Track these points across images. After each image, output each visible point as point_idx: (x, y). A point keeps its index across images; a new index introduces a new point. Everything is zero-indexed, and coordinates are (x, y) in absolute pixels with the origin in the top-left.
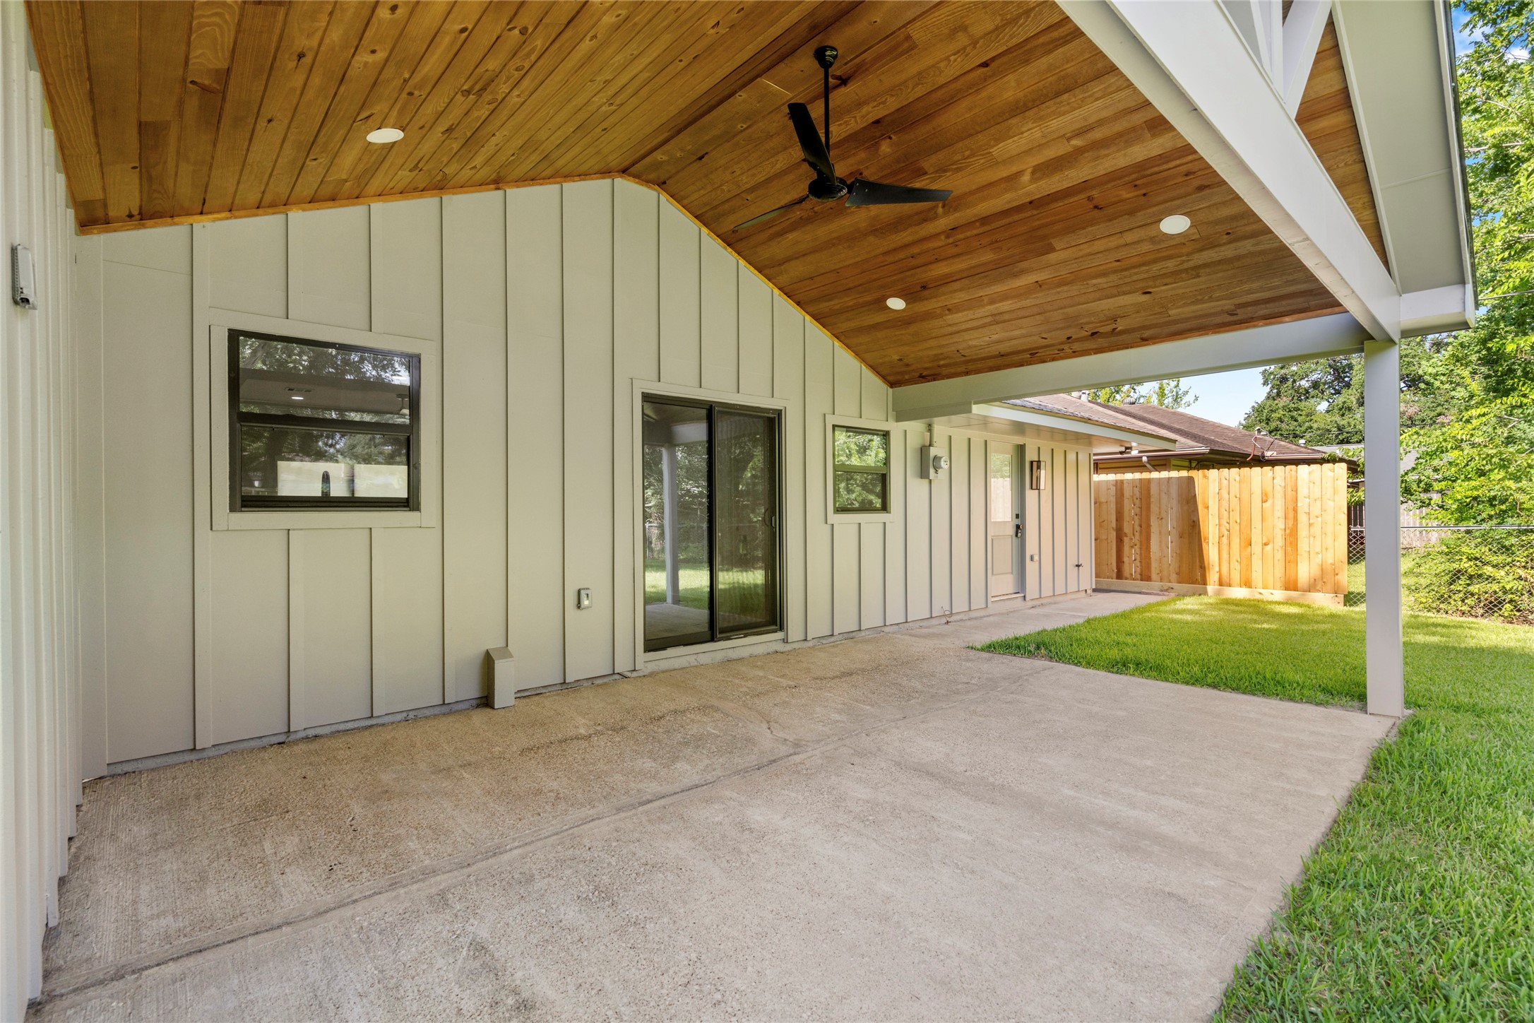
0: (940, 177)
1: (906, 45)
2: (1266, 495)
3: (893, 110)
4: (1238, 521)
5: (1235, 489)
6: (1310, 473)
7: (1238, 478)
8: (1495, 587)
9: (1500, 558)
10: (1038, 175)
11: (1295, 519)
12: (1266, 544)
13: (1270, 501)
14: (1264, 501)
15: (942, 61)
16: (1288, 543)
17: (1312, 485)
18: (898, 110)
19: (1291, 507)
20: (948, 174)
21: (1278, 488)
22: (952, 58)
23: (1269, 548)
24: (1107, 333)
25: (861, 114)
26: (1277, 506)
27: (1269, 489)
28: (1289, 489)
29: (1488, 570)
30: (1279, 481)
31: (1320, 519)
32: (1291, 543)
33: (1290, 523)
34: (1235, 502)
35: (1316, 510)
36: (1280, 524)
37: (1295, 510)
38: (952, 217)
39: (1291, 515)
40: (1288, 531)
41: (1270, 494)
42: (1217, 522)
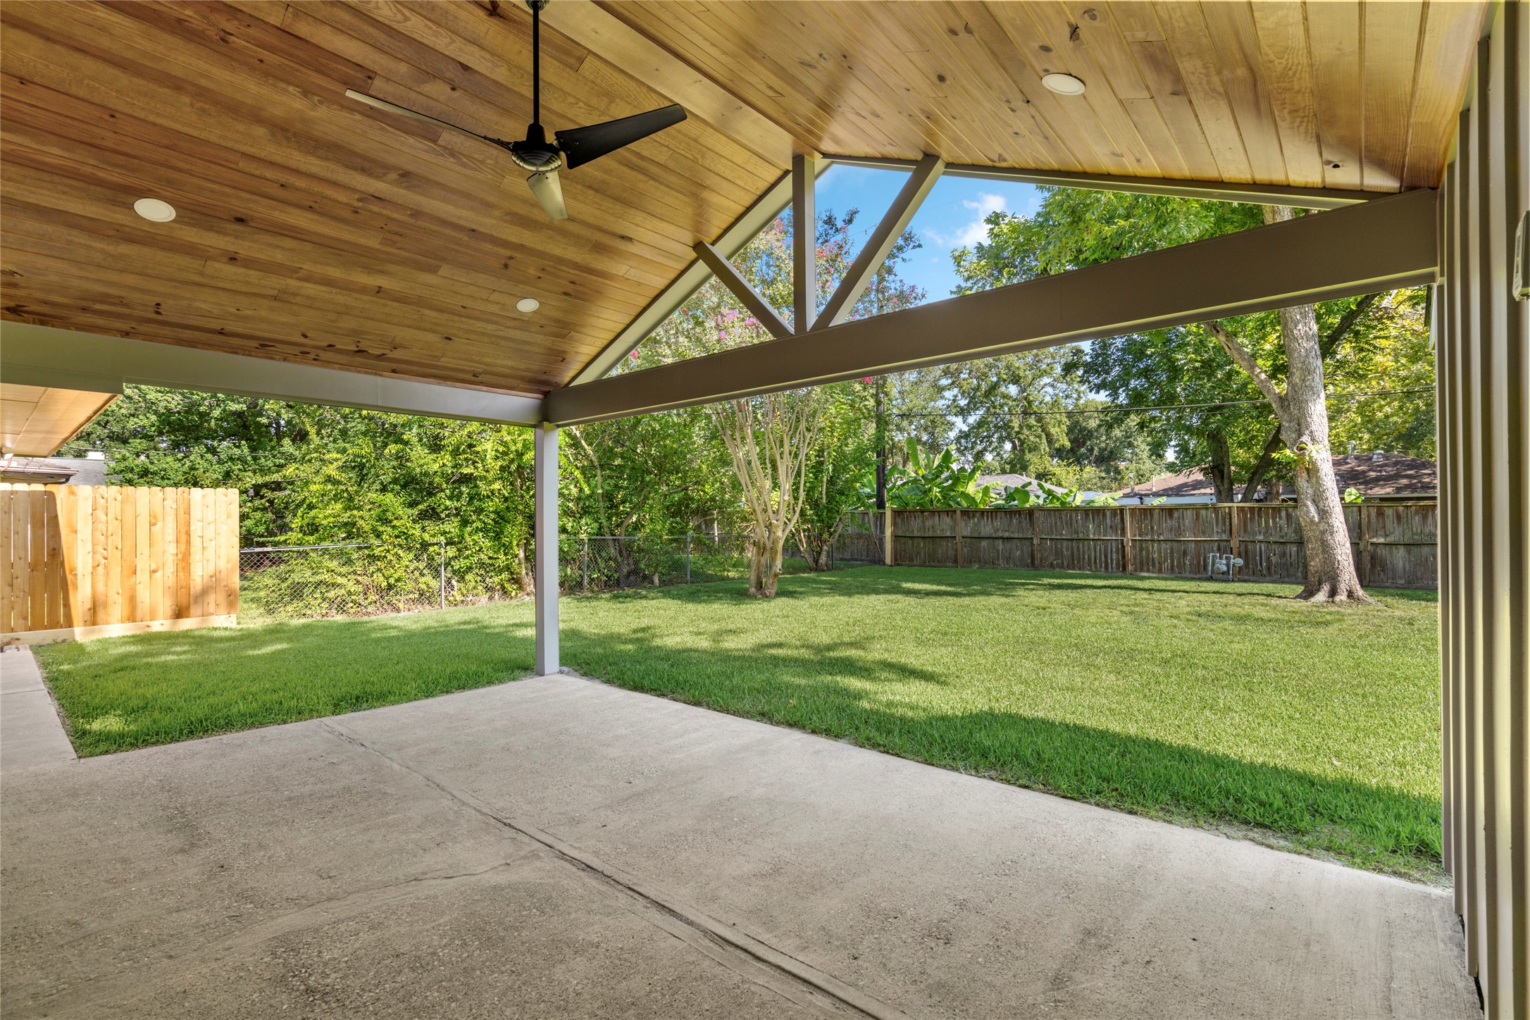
0: (442, 155)
1: (572, 61)
2: (155, 517)
3: (494, 77)
4: (120, 547)
5: (115, 508)
6: (204, 496)
7: (119, 498)
8: (343, 591)
9: (344, 570)
10: (507, 218)
11: (188, 543)
12: (154, 571)
13: (159, 525)
14: (152, 524)
15: (574, 97)
16: (180, 569)
17: (205, 508)
18: (495, 82)
19: (183, 531)
20: (452, 160)
21: (168, 509)
22: (581, 104)
23: (159, 574)
24: (373, 355)
25: (463, 46)
26: (168, 529)
27: (159, 510)
28: (181, 511)
29: (340, 580)
30: (170, 503)
31: (213, 543)
32: (183, 568)
33: (183, 547)
34: (114, 526)
35: (210, 534)
36: (172, 549)
37: (188, 534)
38: (396, 189)
39: (183, 539)
40: (180, 556)
41: (160, 517)
42: (90, 549)
